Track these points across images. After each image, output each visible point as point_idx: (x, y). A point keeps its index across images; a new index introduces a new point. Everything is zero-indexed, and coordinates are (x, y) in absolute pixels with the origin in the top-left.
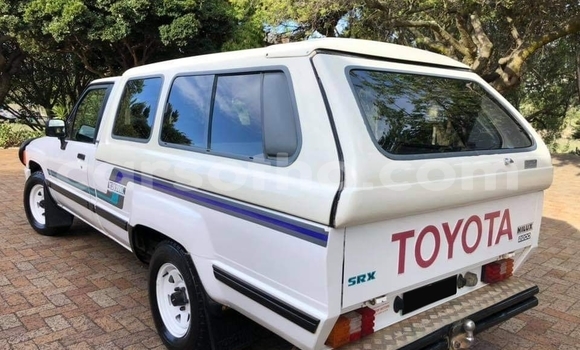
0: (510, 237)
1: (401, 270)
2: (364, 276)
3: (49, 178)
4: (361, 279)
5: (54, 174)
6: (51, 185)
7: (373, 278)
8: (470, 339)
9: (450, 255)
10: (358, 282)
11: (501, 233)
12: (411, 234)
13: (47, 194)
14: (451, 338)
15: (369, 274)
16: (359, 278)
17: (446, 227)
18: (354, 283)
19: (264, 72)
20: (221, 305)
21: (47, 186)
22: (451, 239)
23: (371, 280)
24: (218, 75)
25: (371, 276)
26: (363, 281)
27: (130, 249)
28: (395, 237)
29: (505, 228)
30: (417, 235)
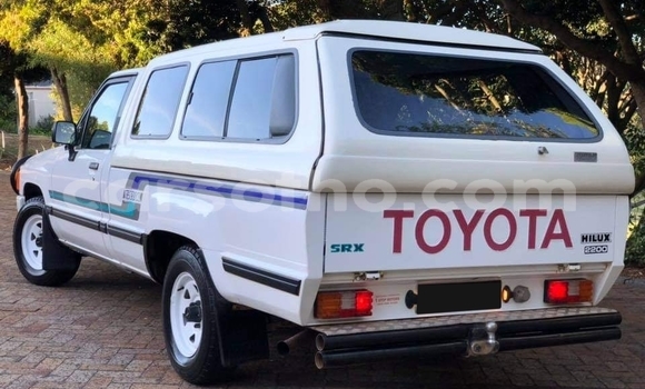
0: (569, 244)
1: (397, 248)
2: (350, 246)
3: (50, 202)
4: (347, 248)
5: (57, 195)
6: (52, 211)
7: (361, 250)
8: (491, 341)
9: (467, 246)
10: (343, 250)
11: (550, 236)
12: (410, 214)
13: (47, 226)
14: (471, 341)
15: (356, 246)
16: (343, 246)
17: (458, 214)
18: (338, 250)
19: (279, 55)
20: (232, 304)
21: (47, 213)
22: (468, 230)
23: (358, 252)
24: (240, 60)
25: (359, 248)
26: (349, 250)
27: (147, 274)
28: (388, 214)
29: (558, 230)
30: (417, 216)
